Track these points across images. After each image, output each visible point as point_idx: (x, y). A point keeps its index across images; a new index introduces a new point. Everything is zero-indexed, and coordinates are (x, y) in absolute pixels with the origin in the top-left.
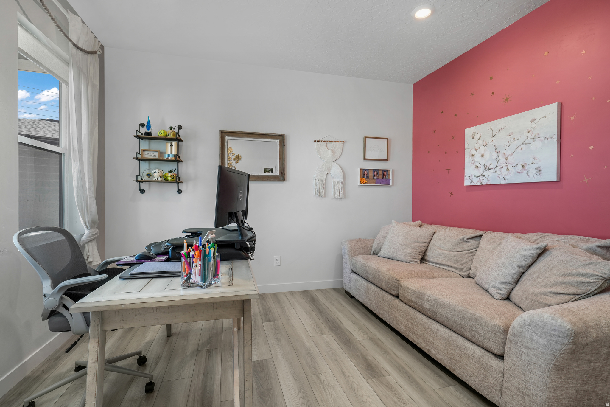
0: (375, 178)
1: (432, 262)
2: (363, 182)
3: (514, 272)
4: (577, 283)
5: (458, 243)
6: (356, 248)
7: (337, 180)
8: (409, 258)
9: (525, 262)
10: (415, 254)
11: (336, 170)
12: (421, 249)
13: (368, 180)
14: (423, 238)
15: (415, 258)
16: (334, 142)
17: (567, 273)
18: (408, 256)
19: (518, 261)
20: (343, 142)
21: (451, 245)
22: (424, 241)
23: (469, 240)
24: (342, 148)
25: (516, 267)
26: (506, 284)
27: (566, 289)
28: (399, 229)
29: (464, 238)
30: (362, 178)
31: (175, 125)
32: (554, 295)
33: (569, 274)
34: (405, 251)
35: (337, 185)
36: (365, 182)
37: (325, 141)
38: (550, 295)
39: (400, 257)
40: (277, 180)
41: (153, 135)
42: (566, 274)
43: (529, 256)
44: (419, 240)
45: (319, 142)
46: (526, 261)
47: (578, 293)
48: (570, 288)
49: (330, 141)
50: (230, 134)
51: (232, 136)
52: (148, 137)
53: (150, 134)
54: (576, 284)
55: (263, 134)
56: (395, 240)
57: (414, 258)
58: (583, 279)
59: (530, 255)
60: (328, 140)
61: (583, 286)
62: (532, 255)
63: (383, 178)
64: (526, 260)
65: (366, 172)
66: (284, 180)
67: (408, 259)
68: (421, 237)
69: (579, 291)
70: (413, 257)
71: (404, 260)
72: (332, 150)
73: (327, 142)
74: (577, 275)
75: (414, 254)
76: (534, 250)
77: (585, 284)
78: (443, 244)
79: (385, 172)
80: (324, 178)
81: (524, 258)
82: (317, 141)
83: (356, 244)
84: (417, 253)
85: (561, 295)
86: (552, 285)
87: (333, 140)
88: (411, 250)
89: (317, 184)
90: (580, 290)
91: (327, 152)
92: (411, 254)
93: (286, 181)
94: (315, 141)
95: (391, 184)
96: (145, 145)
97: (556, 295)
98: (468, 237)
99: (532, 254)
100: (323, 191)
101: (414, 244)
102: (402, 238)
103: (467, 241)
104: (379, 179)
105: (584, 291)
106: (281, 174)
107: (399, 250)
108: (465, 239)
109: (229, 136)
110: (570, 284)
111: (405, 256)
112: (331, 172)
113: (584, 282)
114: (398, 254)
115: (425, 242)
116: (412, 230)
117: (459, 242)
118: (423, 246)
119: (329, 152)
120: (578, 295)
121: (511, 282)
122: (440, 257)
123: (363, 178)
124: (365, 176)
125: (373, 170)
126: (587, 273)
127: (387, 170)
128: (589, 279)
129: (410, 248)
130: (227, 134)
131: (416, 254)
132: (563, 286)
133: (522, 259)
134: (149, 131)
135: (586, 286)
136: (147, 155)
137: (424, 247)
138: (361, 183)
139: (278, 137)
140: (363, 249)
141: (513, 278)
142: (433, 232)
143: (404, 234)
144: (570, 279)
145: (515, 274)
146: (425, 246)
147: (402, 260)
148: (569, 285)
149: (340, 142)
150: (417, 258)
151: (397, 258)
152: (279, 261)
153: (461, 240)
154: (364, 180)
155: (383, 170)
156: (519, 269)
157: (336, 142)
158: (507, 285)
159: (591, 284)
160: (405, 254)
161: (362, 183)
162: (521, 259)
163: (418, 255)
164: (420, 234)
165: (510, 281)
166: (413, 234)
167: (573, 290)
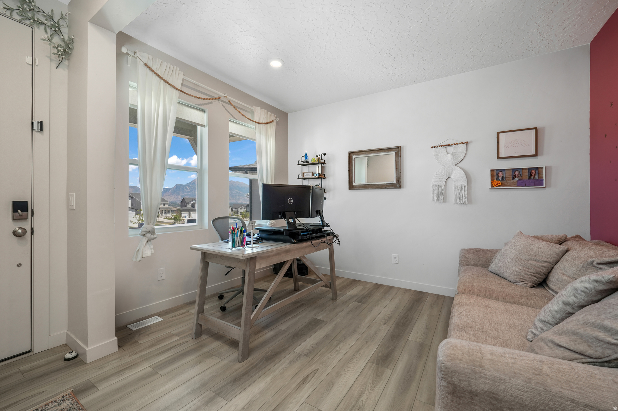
0: (517, 179)
1: (552, 290)
2: (497, 184)
3: (556, 308)
4: (592, 339)
5: (584, 269)
6: (471, 258)
7: (459, 184)
8: (516, 277)
9: (575, 299)
10: (525, 274)
11: (458, 176)
12: (538, 269)
13: (502, 182)
14: (544, 255)
15: (525, 280)
16: (455, 144)
17: (590, 321)
18: (515, 275)
19: (566, 295)
20: (467, 143)
21: (575, 270)
22: (545, 260)
23: (601, 266)
24: (465, 149)
25: (560, 303)
26: (545, 324)
27: (572, 343)
28: (518, 241)
29: (593, 262)
30: (495, 180)
31: (320, 153)
32: (554, 346)
33: (591, 323)
34: (514, 268)
35: (459, 190)
36: (498, 185)
37: (444, 146)
38: (550, 344)
39: (507, 274)
40: (393, 188)
41: (310, 162)
42: (589, 323)
43: (582, 291)
44: (537, 258)
45: (436, 147)
46: (576, 297)
47: (587, 354)
48: (578, 344)
49: (449, 145)
50: (356, 154)
51: (357, 155)
52: (306, 163)
53: (307, 162)
54: (590, 341)
55: (381, 149)
56: (507, 254)
57: (522, 279)
58: (602, 335)
59: (584, 289)
60: (447, 144)
61: (600, 346)
62: (586, 290)
63: (529, 178)
64: (577, 295)
65: (501, 173)
66: (400, 187)
67: (513, 278)
68: (541, 254)
69: (590, 352)
70: (521, 277)
71: (509, 279)
72: (452, 154)
73: (446, 145)
74: (600, 328)
75: (523, 274)
76: (591, 284)
77: (603, 345)
78: (568, 267)
79: (533, 171)
80: (444, 183)
81: (574, 292)
82: (434, 147)
83: (473, 254)
84: (530, 273)
85: (562, 349)
86: (562, 333)
87: (453, 143)
88: (521, 268)
89: (435, 189)
90: (593, 351)
91: (447, 157)
92: (519, 273)
93: (403, 188)
94: (432, 147)
95: (544, 186)
96: (305, 169)
97: (558, 347)
98: (599, 261)
99: (586, 288)
100: (442, 197)
101: (528, 262)
102: (516, 252)
103: (597, 266)
104: (522, 179)
105: (597, 354)
106: (397, 182)
107: (507, 266)
108: (595, 263)
109: (355, 155)
110: (582, 337)
111: (511, 274)
112: (453, 176)
113: (602, 341)
114: (505, 271)
115: (546, 262)
116: (532, 245)
117: (585, 266)
118: (543, 266)
119: (449, 155)
120: (591, 358)
121: (551, 322)
122: (559, 283)
123: (497, 180)
124: (500, 178)
125: (513, 169)
126: (611, 328)
127: (537, 168)
128: (613, 338)
129: (521, 265)
130: (354, 153)
131: (527, 275)
132: (573, 337)
133: (572, 294)
134: (306, 160)
135: (605, 348)
136: (306, 176)
137: (543, 268)
138: (492, 186)
139: (395, 149)
140: (480, 260)
141: (554, 317)
142: (563, 250)
143: (520, 248)
144: (585, 331)
145: (557, 312)
146: (545, 267)
147: (507, 278)
148: (581, 339)
149: (462, 143)
150: (528, 279)
151: (502, 275)
152: (397, 259)
153: (588, 264)
154: (497, 182)
155: (529, 169)
156: (565, 307)
157: (457, 144)
158: (545, 326)
159: (613, 346)
160: (512, 271)
161: (494, 186)
162: (570, 293)
163: (530, 276)
164: (541, 250)
165: (549, 321)
166: (532, 250)
167: (582, 347)
